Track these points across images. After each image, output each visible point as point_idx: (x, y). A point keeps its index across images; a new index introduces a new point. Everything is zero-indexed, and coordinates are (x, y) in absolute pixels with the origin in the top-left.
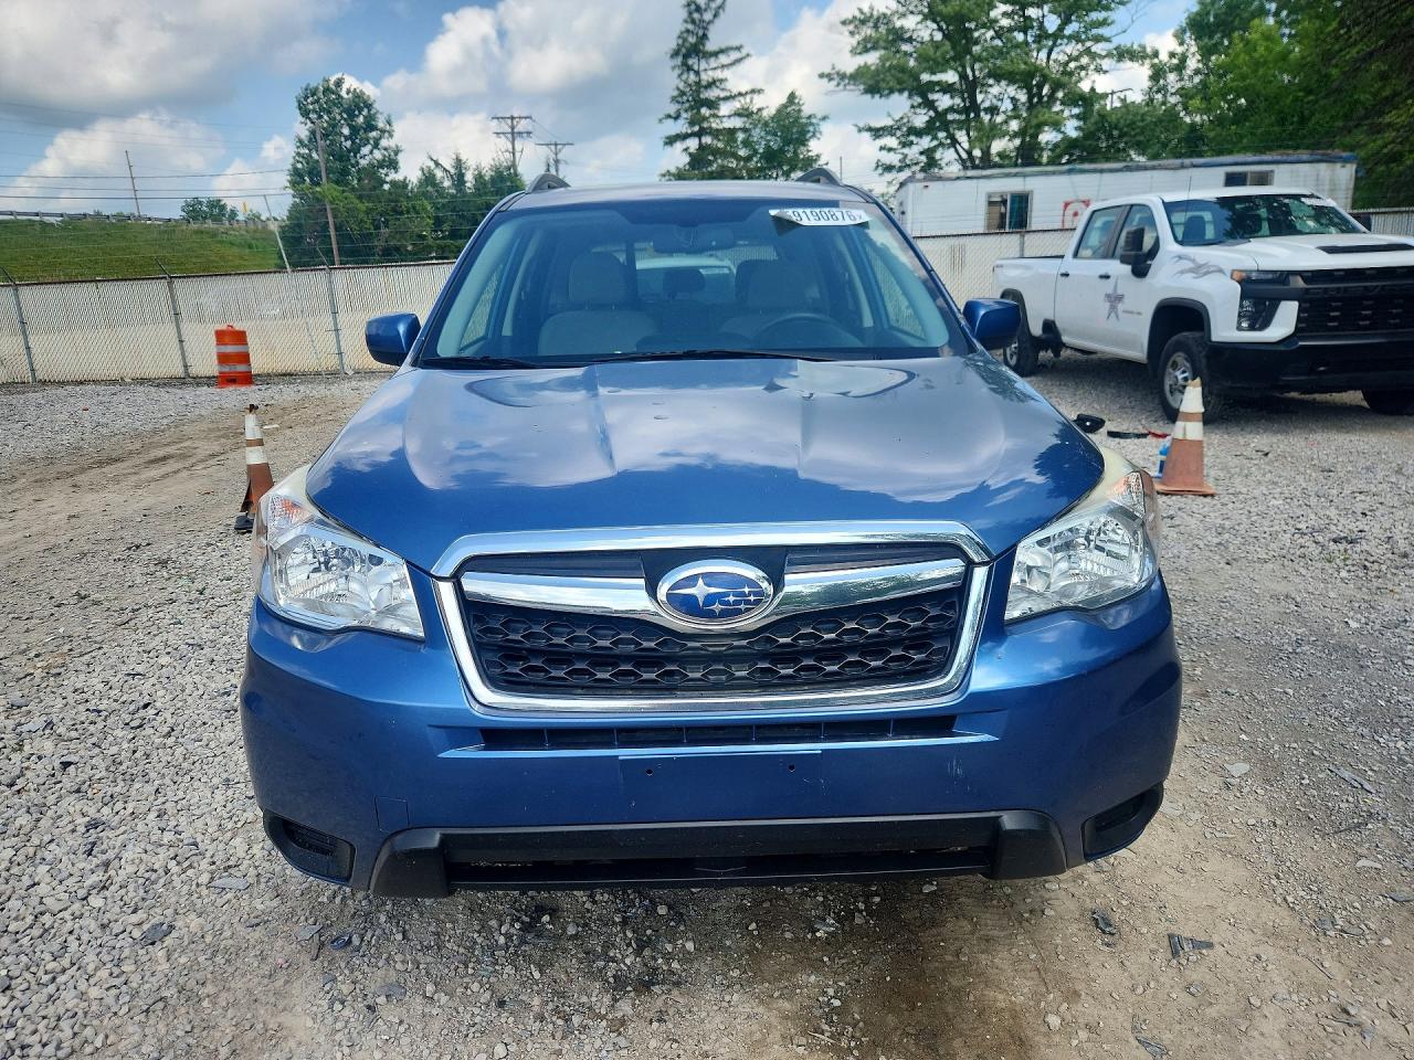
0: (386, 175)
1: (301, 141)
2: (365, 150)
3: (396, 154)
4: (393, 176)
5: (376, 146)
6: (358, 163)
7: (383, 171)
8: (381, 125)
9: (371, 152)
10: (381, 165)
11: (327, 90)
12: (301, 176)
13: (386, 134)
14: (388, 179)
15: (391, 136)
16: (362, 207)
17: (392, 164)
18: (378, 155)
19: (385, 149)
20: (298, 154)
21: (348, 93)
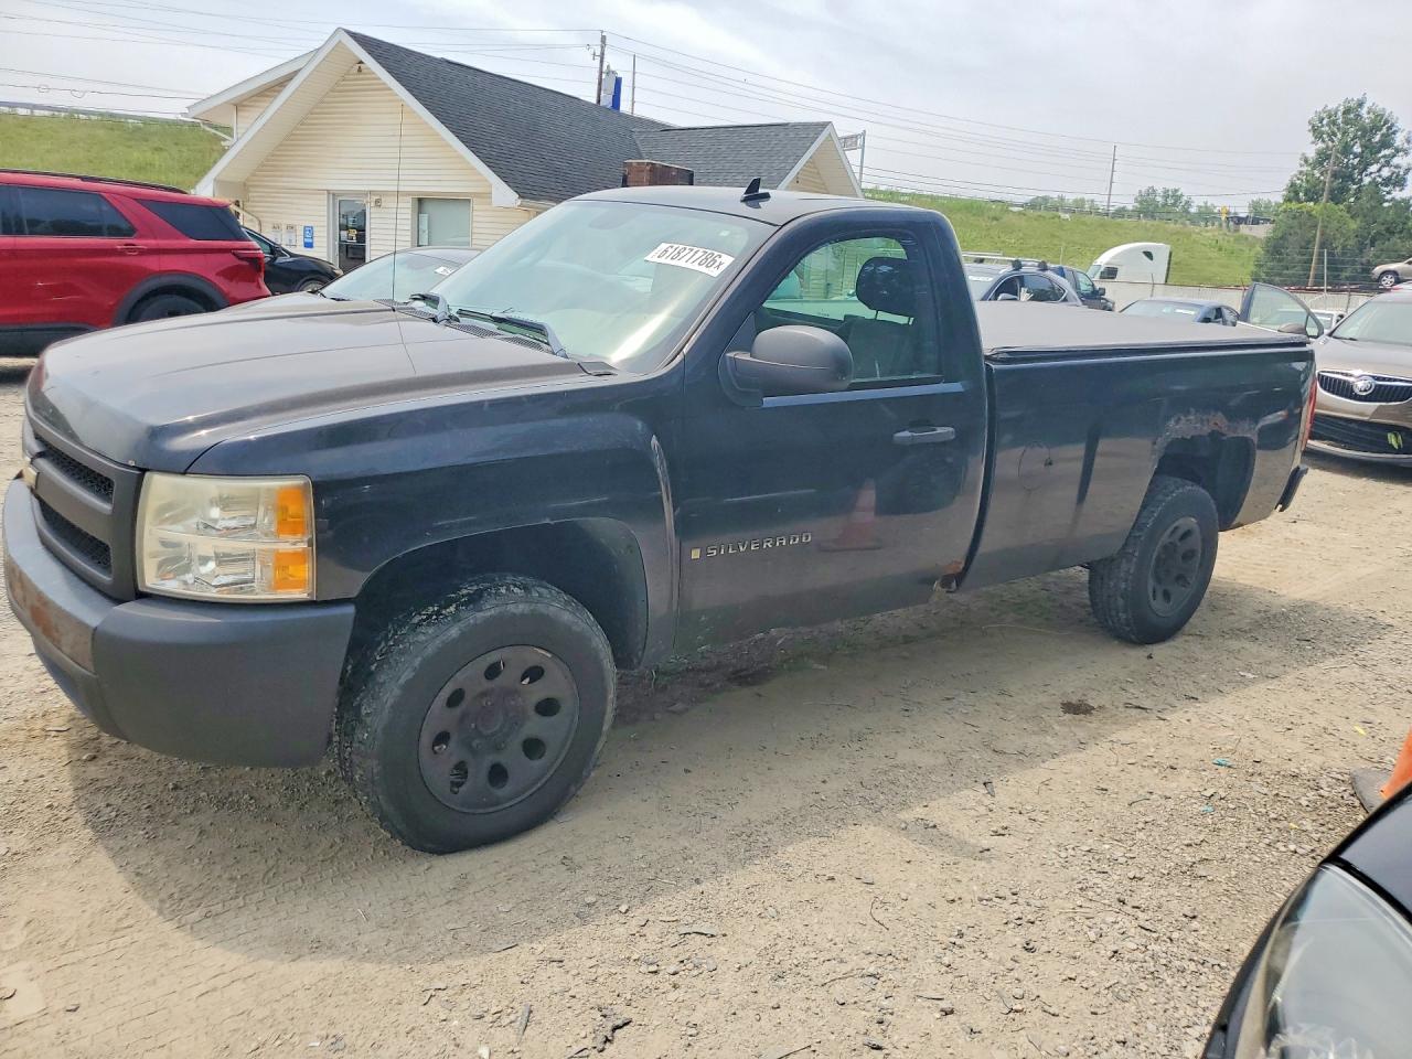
0: (1389, 193)
1: (1306, 161)
2: (1374, 168)
3: (1408, 170)
4: (1398, 194)
5: (1388, 164)
6: (1361, 180)
7: (1387, 189)
8: (1399, 140)
9: (1379, 170)
10: (1387, 182)
11: (1347, 111)
12: (1297, 193)
13: (1401, 154)
14: (1388, 197)
15: (1406, 154)
16: (1354, 225)
17: (1399, 182)
18: (1386, 172)
19: (1397, 167)
20: (1301, 172)
21: (1369, 113)
